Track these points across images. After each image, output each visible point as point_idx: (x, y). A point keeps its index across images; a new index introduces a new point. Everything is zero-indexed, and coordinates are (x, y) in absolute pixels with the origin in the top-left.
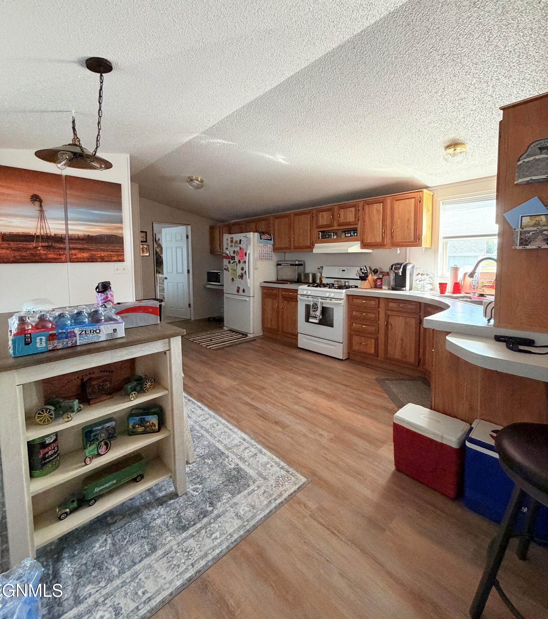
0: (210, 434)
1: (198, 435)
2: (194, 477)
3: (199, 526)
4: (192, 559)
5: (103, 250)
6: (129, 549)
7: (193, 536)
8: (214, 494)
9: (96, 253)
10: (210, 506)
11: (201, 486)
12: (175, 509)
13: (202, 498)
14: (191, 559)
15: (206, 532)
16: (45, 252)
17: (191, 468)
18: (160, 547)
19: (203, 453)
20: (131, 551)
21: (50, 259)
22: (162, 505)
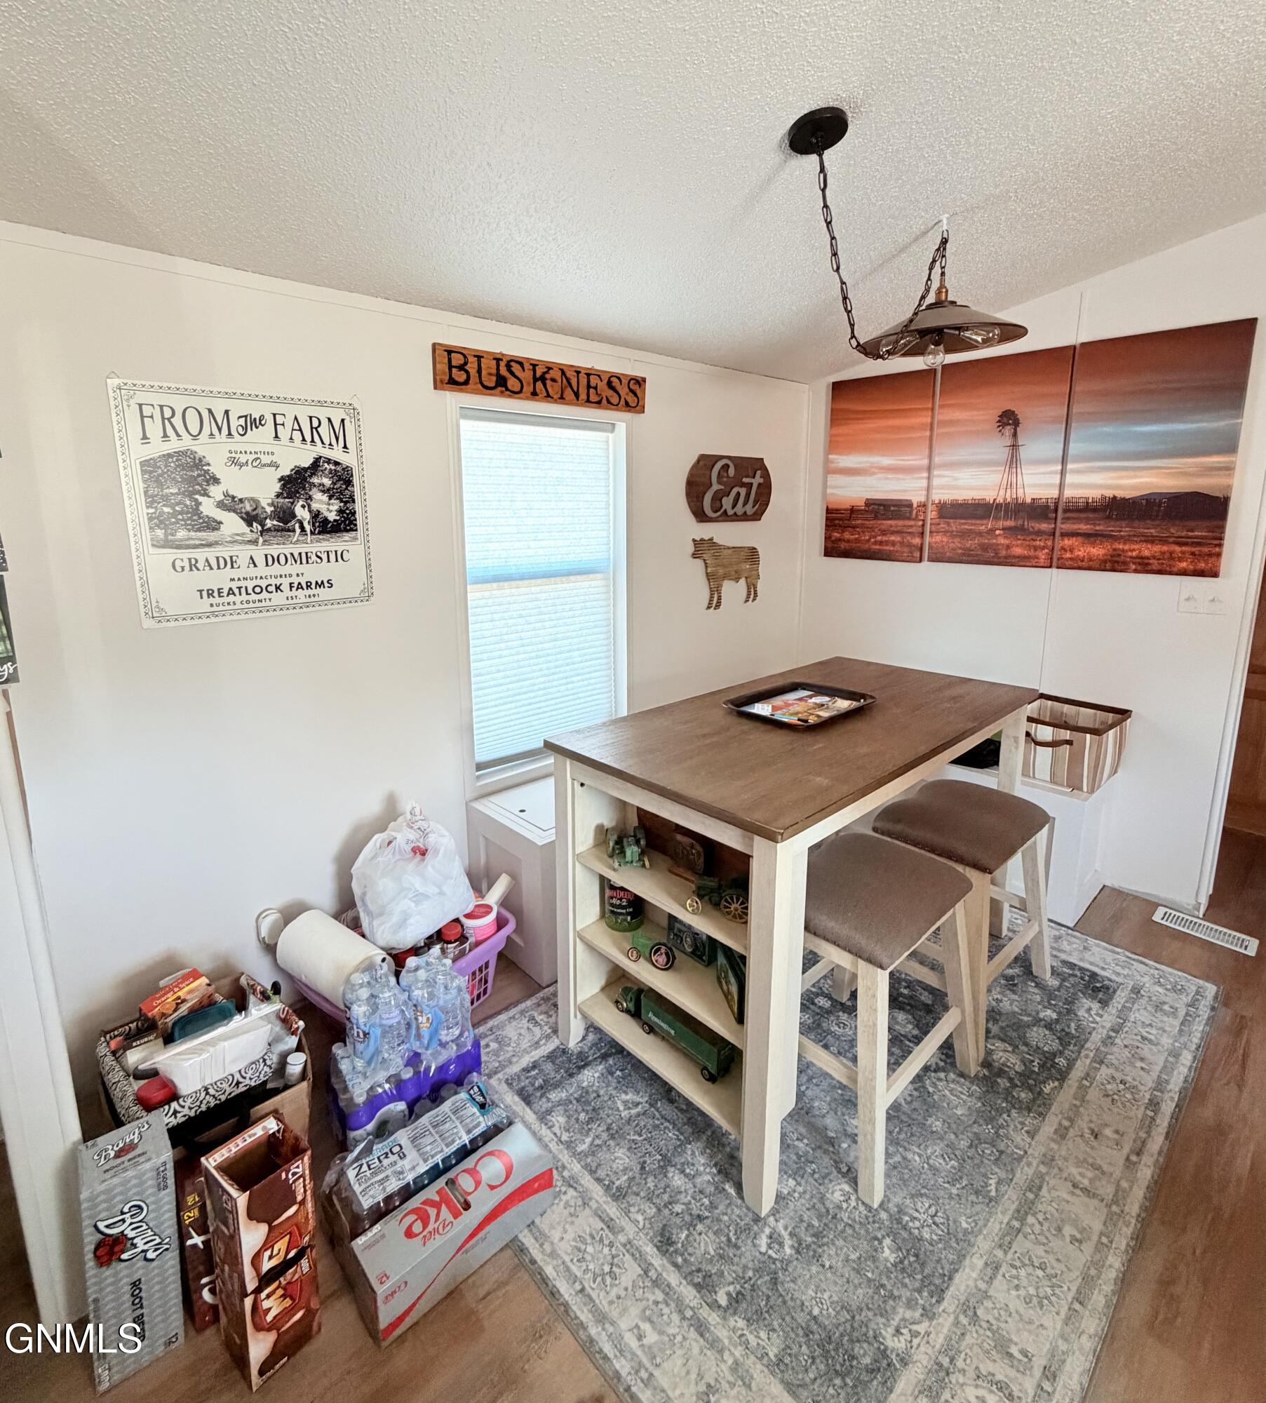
0: (1016, 1224)
1: (987, 1185)
2: (816, 1223)
3: (673, 1278)
4: (594, 1286)
5: (1151, 540)
6: (621, 1150)
7: (646, 1272)
8: (768, 1297)
9: (1126, 547)
10: (729, 1294)
11: (788, 1251)
12: (713, 1206)
13: (750, 1265)
14: (594, 1282)
15: (656, 1303)
16: (1007, 542)
17: (845, 1205)
18: (623, 1206)
19: (917, 1224)
20: (616, 1154)
21: (1014, 557)
22: (720, 1172)
